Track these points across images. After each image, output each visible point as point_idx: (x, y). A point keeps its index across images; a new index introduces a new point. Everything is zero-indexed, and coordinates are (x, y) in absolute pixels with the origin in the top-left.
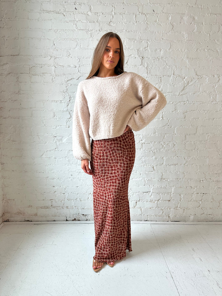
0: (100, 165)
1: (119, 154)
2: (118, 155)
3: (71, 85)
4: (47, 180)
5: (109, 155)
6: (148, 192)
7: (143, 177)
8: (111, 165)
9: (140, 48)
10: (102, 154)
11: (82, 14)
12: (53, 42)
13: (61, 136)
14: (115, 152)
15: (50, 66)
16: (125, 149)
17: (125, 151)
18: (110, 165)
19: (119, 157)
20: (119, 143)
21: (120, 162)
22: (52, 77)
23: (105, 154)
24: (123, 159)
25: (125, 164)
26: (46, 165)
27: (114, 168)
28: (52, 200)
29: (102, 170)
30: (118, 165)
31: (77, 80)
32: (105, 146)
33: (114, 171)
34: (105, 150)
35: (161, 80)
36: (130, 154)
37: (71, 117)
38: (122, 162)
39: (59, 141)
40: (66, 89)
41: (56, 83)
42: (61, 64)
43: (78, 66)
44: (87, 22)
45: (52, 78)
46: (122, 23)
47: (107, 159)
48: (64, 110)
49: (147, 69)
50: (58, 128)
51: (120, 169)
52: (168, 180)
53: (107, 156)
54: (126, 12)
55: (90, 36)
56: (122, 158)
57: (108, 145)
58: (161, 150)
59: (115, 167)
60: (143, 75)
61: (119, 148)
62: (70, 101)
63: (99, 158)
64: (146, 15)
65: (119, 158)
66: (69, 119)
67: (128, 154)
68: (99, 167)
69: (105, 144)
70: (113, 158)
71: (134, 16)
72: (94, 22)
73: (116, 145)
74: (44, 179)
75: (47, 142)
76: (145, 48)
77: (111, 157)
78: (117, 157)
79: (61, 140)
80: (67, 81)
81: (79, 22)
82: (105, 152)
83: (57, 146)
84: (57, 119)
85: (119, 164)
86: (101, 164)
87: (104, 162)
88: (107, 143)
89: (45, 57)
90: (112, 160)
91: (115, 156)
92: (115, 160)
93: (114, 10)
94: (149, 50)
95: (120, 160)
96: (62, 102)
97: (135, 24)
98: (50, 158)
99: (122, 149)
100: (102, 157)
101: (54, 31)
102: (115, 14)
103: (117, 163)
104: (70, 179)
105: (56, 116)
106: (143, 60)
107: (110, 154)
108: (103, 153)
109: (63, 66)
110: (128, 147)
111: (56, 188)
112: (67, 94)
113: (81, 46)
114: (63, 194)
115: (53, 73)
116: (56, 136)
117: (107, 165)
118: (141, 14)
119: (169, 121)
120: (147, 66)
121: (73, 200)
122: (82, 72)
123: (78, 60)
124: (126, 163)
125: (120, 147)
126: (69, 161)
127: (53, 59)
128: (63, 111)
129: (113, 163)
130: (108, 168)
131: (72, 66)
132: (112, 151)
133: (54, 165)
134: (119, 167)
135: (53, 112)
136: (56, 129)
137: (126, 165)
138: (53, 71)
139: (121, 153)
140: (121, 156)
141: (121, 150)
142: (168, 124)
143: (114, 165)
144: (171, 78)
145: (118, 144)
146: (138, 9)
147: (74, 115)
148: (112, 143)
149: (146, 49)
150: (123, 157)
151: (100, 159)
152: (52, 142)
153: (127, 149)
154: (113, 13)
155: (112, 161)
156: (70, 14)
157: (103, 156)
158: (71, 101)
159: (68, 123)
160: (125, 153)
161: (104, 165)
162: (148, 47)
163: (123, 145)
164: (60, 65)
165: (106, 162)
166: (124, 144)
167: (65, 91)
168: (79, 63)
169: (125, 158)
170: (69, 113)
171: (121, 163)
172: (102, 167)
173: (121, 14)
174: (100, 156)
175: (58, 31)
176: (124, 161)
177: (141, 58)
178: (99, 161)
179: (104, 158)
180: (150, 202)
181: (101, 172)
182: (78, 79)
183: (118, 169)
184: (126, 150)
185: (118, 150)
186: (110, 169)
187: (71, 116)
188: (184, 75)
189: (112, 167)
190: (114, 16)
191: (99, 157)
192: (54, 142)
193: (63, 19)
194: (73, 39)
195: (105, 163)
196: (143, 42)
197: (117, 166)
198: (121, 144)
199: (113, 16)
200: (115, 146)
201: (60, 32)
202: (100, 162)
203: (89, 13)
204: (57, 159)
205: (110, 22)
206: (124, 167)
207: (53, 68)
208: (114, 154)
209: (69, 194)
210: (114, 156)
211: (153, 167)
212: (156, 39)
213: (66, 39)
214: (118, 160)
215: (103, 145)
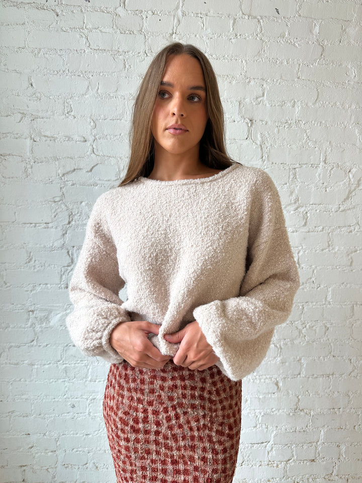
0: (136, 450)
1: (198, 421)
2: (194, 424)
3: (73, 185)
4: (10, 418)
5: (165, 421)
6: (263, 443)
7: (252, 408)
8: (172, 456)
9: (244, 99)
10: (141, 415)
11: (103, 12)
12: (29, 79)
13: (46, 310)
14: (185, 413)
15: (19, 137)
16: (215, 405)
17: (216, 411)
18: (169, 453)
19: (198, 430)
20: (200, 385)
21: (202, 445)
22: (24, 164)
23: (151, 416)
24: (210, 437)
25: (217, 454)
26: (9, 382)
27: (181, 467)
28: (24, 468)
29: (143, 468)
30: (196, 457)
31: (88, 172)
32: (152, 391)
33: (182, 478)
34: (150, 403)
35: (295, 174)
36: (229, 417)
37: (72, 262)
38: (207, 445)
39: (41, 321)
40: (61, 193)
41: (35, 179)
42: (48, 133)
43: (91, 139)
44: (116, 32)
45: (26, 168)
46: (202, 37)
47: (157, 433)
48: (55, 244)
49: (262, 149)
50: (39, 289)
51: (204, 472)
52: (312, 413)
53: (158, 424)
54: (212, 12)
55: (122, 66)
56: (207, 432)
57: (162, 388)
58: (296, 342)
59: (185, 463)
60: (251, 163)
61: (197, 402)
62: (69, 223)
63: (132, 427)
64: (259, 21)
65: (196, 434)
66: (68, 266)
67: (224, 416)
68: (133, 456)
69: (152, 383)
70: (177, 431)
71: (232, 22)
72: (131, 33)
73: (188, 392)
74: (4, 415)
75: (11, 326)
76: (257, 98)
77: (170, 428)
78: (191, 429)
79: (47, 319)
80: (64, 175)
81: (94, 31)
82: (150, 409)
83: (36, 334)
84: (37, 266)
85: (200, 452)
86: (139, 446)
87: (147, 441)
88: (160, 382)
89: (7, 116)
90: (175, 437)
91: (186, 427)
92: (184, 438)
93: (181, 5)
94: (266, 102)
95: (201, 439)
96: (50, 225)
97: (233, 40)
98: (17, 364)
99: (207, 405)
100: (141, 426)
101: (32, 52)
102: (184, 14)
103: (193, 448)
104: (68, 417)
105: (33, 260)
106: (251, 125)
107: (169, 419)
108: (145, 411)
109: (52, 139)
110: (223, 395)
111: (33, 438)
112: (63, 206)
113: (99, 91)
114: (52, 452)
115: (28, 154)
116: (32, 308)
117: (158, 453)
118: (246, 17)
119: (313, 271)
120: (263, 142)
121: (77, 467)
122: (101, 154)
123: (92, 124)
124: (221, 448)
125: (201, 399)
126: (66, 370)
127: (27, 120)
128: (52, 249)
129: (179, 449)
130: (164, 463)
131: (76, 137)
132: (174, 408)
133: (27, 382)
134: (198, 463)
135: (27, 251)
136: (33, 292)
137: (220, 457)
138: (28, 150)
139: (204, 416)
140: (204, 425)
141: (203, 408)
142: (313, 279)
143: (184, 456)
144: (320, 170)
145: (193, 388)
146: (241, 6)
147: (80, 258)
148: (176, 387)
149: (259, 100)
150: (211, 429)
151: (136, 431)
152: (23, 326)
153: (221, 402)
154: (180, 13)
155: (176, 441)
156: (72, 12)
157: (145, 420)
158: (73, 223)
159: (64, 277)
160: (217, 416)
161: (148, 452)
162: (263, 95)
163: (210, 393)
164: (45, 136)
165: (157, 443)
166: (214, 389)
167: (57, 199)
168: (94, 132)
169: (217, 432)
170: (68, 252)
171: (204, 450)
172: (143, 458)
173: (199, 15)
174: (136, 421)
175: (41, 53)
176: (214, 443)
177: (247, 123)
178: (133, 436)
179: (148, 427)
180: (268, 465)
181: (140, 473)
182: (91, 170)
183: (196, 469)
184: (219, 406)
185: (193, 407)
186: (170, 467)
187: (72, 260)
188: (348, 164)
189: (175, 462)
190: (183, 21)
191: (131, 423)
192: (29, 324)
193: (55, 24)
194: (80, 74)
195: (153, 447)
196: (252, 83)
197: (192, 459)
198: (203, 389)
199: (179, 21)
200: (184, 396)
201: (47, 56)
202: (137, 441)
203: (120, 11)
204: (36, 366)
205: (172, 35)
206: (216, 461)
207: (28, 142)
208: (182, 420)
209: (67, 452)
210: (180, 426)
211: (277, 384)
212: (283, 77)
213: (61, 72)
214: (193, 438)
215: (146, 387)
